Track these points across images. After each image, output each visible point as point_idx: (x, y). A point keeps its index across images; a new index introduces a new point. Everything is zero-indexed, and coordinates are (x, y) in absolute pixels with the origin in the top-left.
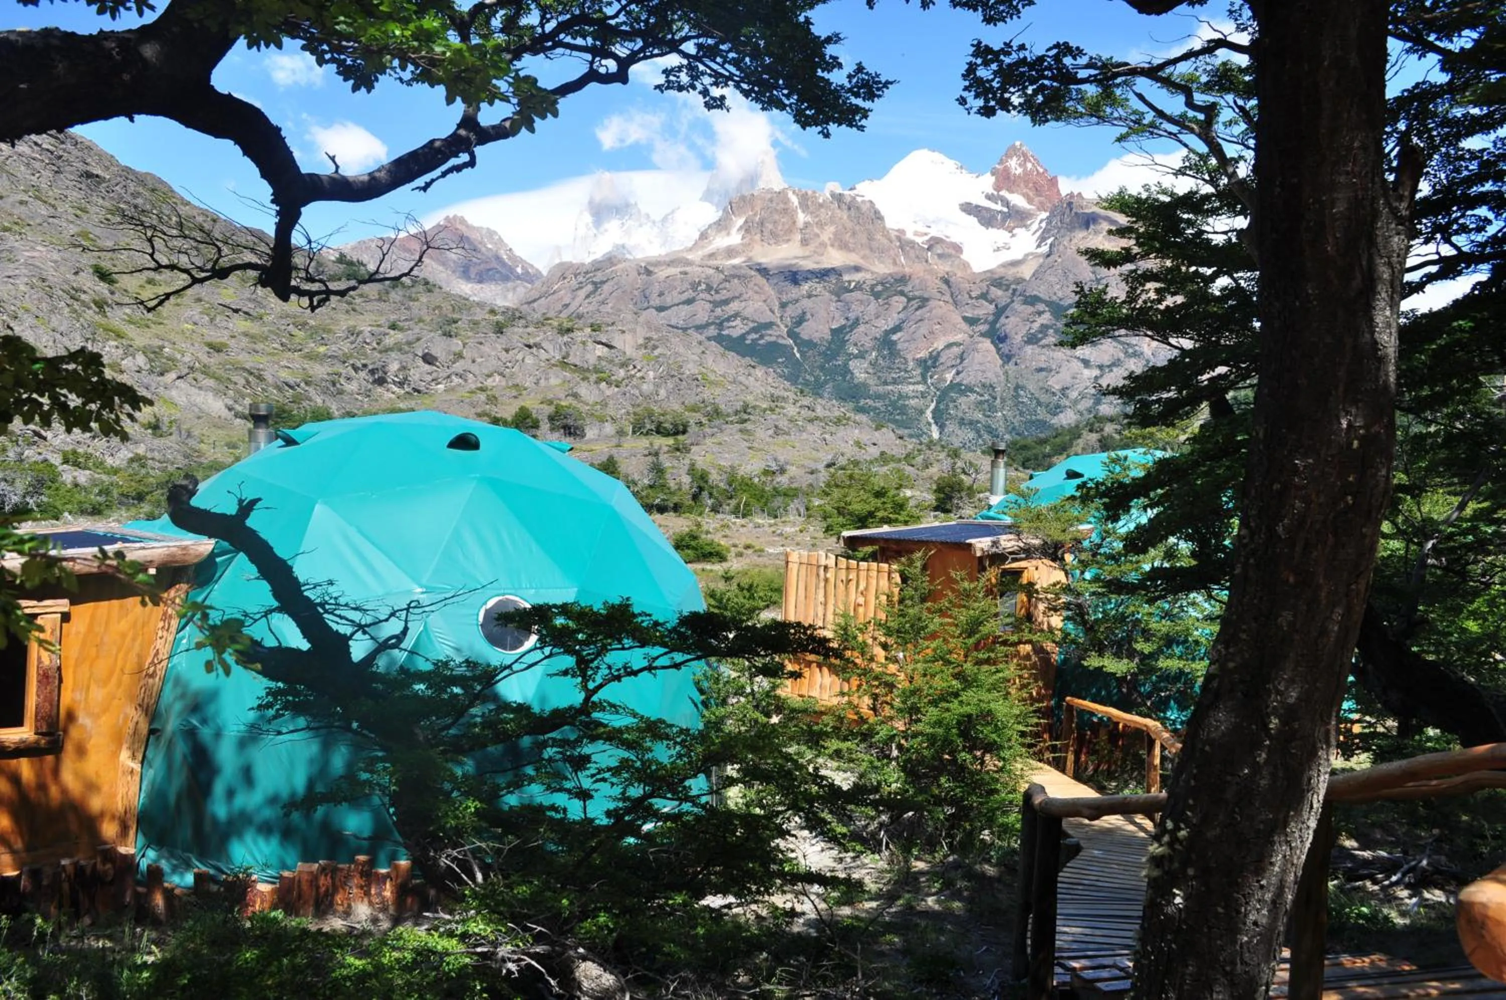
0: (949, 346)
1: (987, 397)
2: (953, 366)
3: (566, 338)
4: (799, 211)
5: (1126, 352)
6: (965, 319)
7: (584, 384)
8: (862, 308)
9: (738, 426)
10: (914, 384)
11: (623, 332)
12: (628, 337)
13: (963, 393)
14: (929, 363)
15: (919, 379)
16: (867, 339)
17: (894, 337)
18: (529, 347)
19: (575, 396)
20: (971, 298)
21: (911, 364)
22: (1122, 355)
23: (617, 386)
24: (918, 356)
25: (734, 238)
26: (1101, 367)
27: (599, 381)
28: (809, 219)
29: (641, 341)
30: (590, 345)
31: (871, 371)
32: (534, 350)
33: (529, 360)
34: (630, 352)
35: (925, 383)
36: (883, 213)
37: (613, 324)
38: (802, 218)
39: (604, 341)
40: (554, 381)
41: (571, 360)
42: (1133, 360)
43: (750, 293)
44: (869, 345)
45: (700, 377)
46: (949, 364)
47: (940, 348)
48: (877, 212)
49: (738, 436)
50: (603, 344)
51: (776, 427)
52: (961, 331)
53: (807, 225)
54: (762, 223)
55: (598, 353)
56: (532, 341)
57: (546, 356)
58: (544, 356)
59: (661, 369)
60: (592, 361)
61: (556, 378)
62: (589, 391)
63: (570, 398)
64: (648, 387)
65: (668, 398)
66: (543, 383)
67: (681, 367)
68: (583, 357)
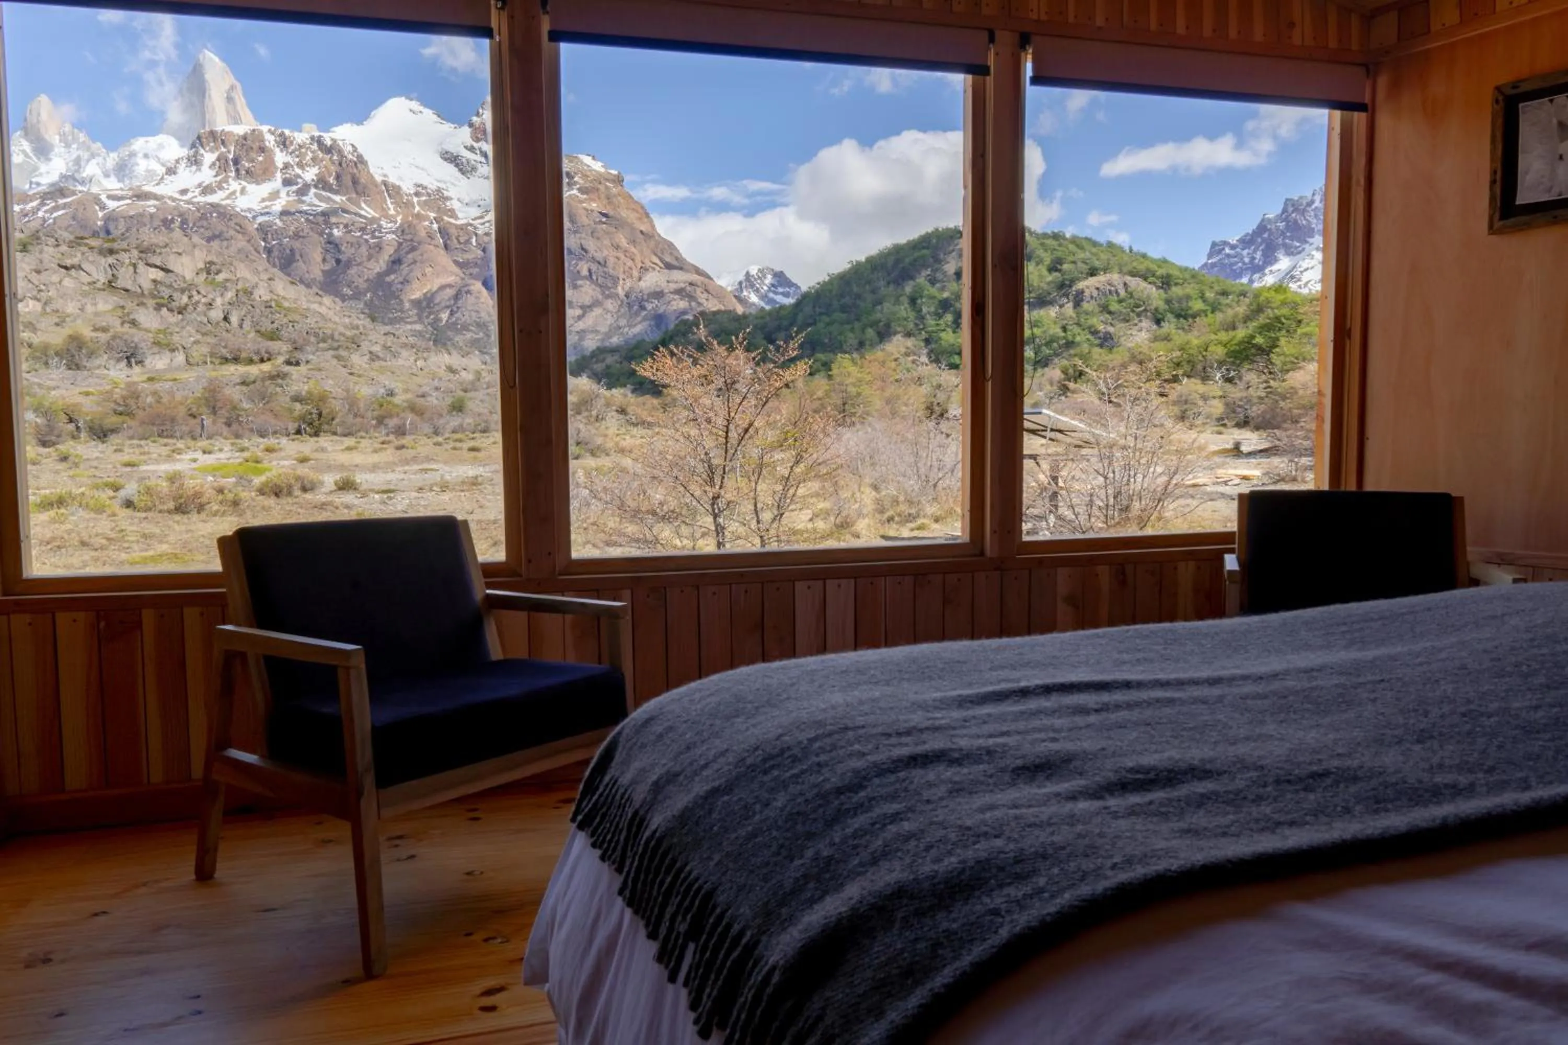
0: (442, 288)
1: (481, 335)
2: (447, 307)
3: (110, 260)
4: (277, 150)
5: (603, 293)
6: (456, 262)
7: (141, 310)
8: (353, 250)
9: (331, 352)
10: (410, 323)
11: (180, 254)
12: (185, 259)
13: (458, 332)
14: (424, 304)
15: (416, 318)
16: (361, 280)
17: (388, 279)
18: (66, 268)
19: (134, 323)
20: (460, 243)
21: (407, 305)
22: (600, 297)
23: (179, 313)
24: (413, 297)
25: (207, 175)
26: (582, 307)
27: (159, 307)
28: (289, 159)
29: (201, 265)
30: (141, 267)
31: (366, 311)
32: (73, 272)
33: (68, 282)
34: (189, 275)
35: (422, 323)
36: (366, 157)
37: (166, 246)
38: (280, 158)
39: (158, 264)
40: (102, 306)
41: (120, 283)
42: (610, 301)
43: (232, 232)
44: (363, 286)
45: (273, 304)
46: (443, 304)
47: (435, 289)
48: (360, 157)
49: (335, 362)
50: (156, 267)
51: (371, 352)
52: (452, 273)
53: (286, 166)
54: (236, 162)
55: (152, 276)
56: (68, 262)
57: (89, 279)
58: (86, 279)
59: (230, 295)
60: (147, 285)
61: (105, 304)
62: (148, 318)
63: (127, 325)
64: (216, 314)
65: (241, 326)
66: (89, 309)
67: (251, 293)
68: (135, 280)
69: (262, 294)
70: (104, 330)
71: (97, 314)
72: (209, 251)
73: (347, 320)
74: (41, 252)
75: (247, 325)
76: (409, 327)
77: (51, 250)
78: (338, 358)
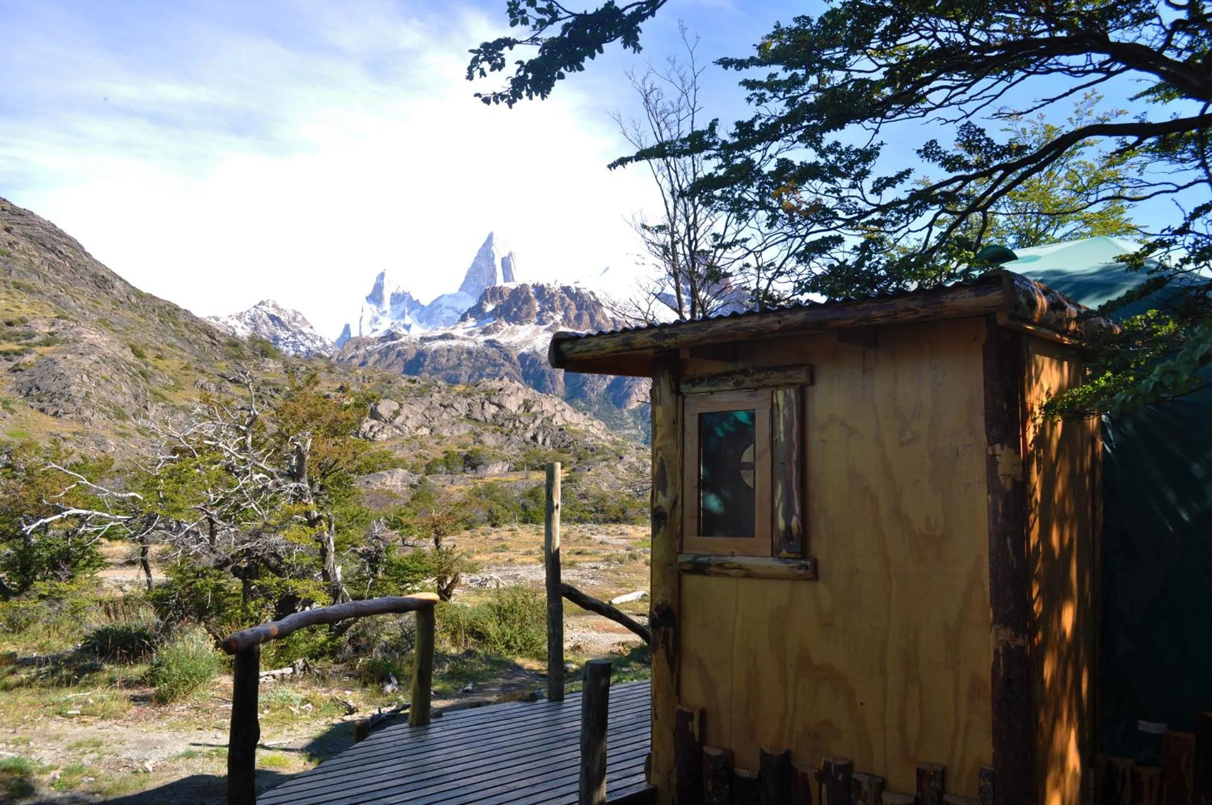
3: (469, 400)
7: (486, 433)
9: (604, 463)
10: (628, 429)
11: (509, 395)
12: (512, 399)
15: (632, 425)
17: (612, 394)
19: (481, 442)
23: (508, 435)
24: (631, 408)
27: (495, 431)
29: (521, 402)
32: (448, 409)
33: (445, 416)
34: (514, 409)
35: (637, 428)
37: (502, 390)
39: (497, 402)
40: (463, 431)
41: (474, 416)
43: (502, 361)
44: (594, 400)
45: (565, 428)
49: (607, 469)
50: (495, 404)
53: (543, 310)
54: (508, 309)
55: (492, 411)
56: (446, 403)
57: (457, 414)
58: (454, 413)
59: (538, 422)
60: (489, 416)
61: (464, 429)
62: (489, 440)
63: (477, 444)
64: (529, 435)
65: (543, 443)
66: (456, 433)
67: (551, 421)
68: (482, 414)
69: (558, 421)
70: (464, 447)
71: (460, 437)
72: (527, 392)
73: (609, 437)
74: (431, 396)
75: (548, 442)
76: (627, 432)
77: (436, 395)
78: (609, 466)
